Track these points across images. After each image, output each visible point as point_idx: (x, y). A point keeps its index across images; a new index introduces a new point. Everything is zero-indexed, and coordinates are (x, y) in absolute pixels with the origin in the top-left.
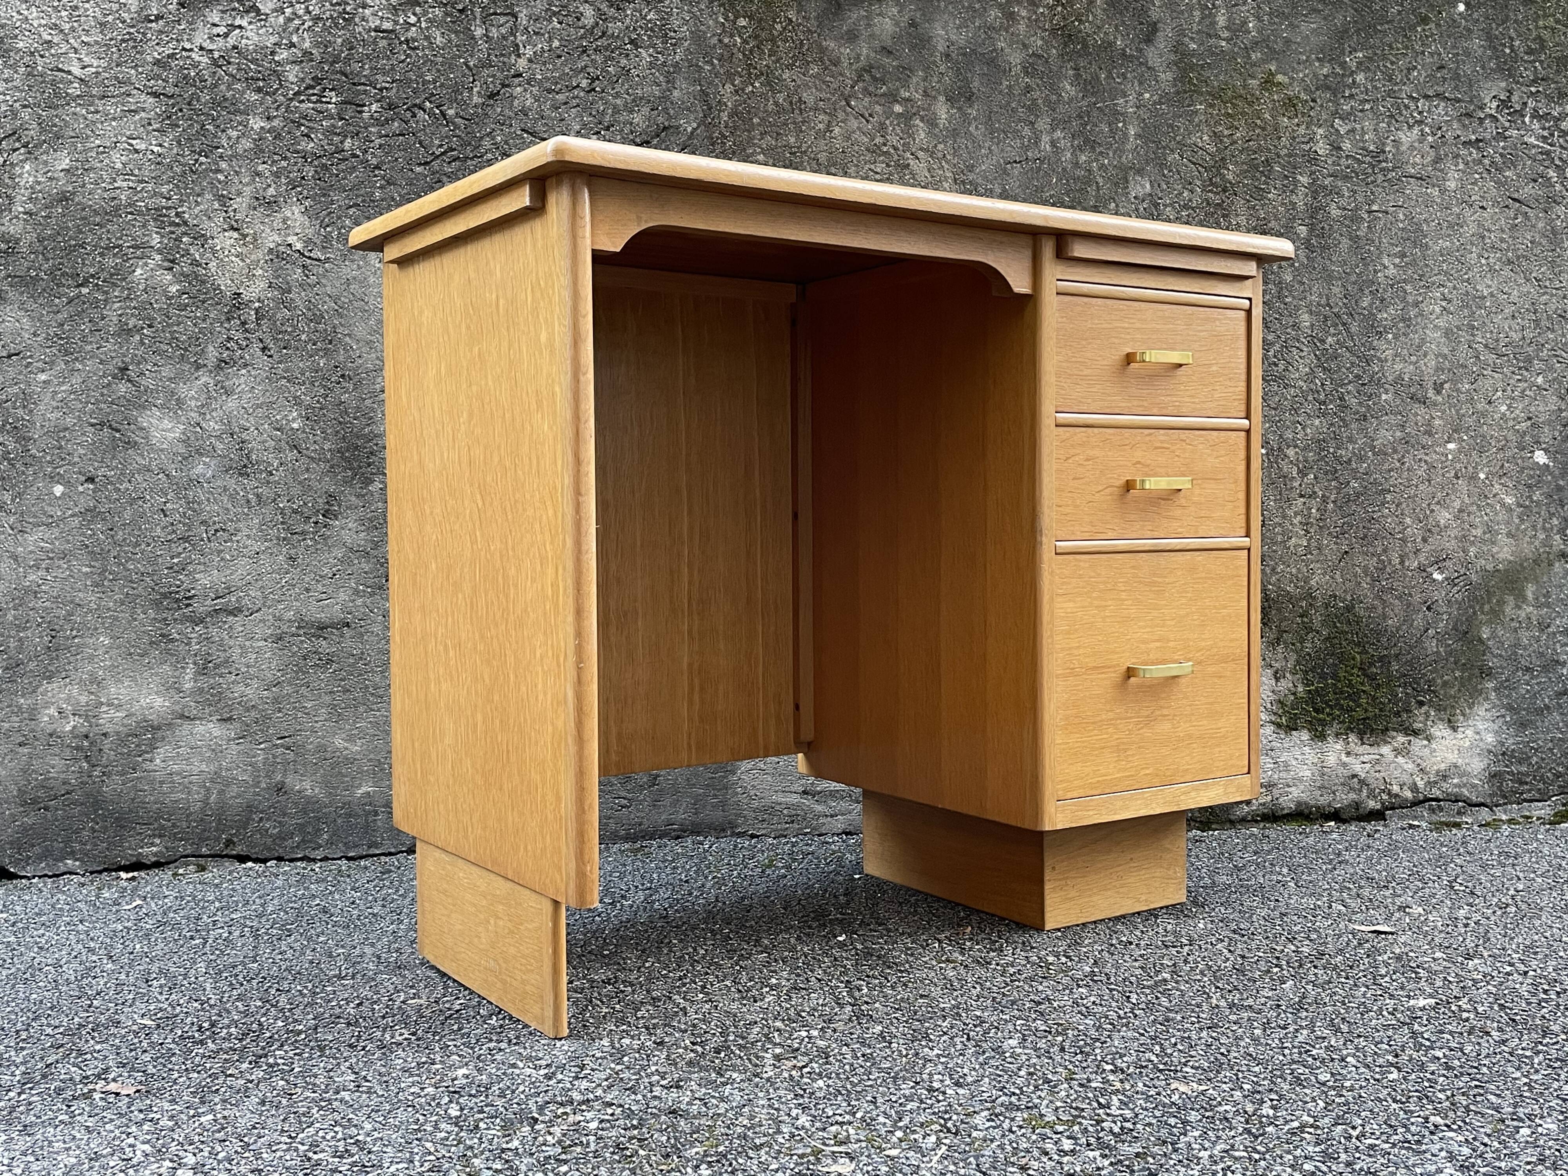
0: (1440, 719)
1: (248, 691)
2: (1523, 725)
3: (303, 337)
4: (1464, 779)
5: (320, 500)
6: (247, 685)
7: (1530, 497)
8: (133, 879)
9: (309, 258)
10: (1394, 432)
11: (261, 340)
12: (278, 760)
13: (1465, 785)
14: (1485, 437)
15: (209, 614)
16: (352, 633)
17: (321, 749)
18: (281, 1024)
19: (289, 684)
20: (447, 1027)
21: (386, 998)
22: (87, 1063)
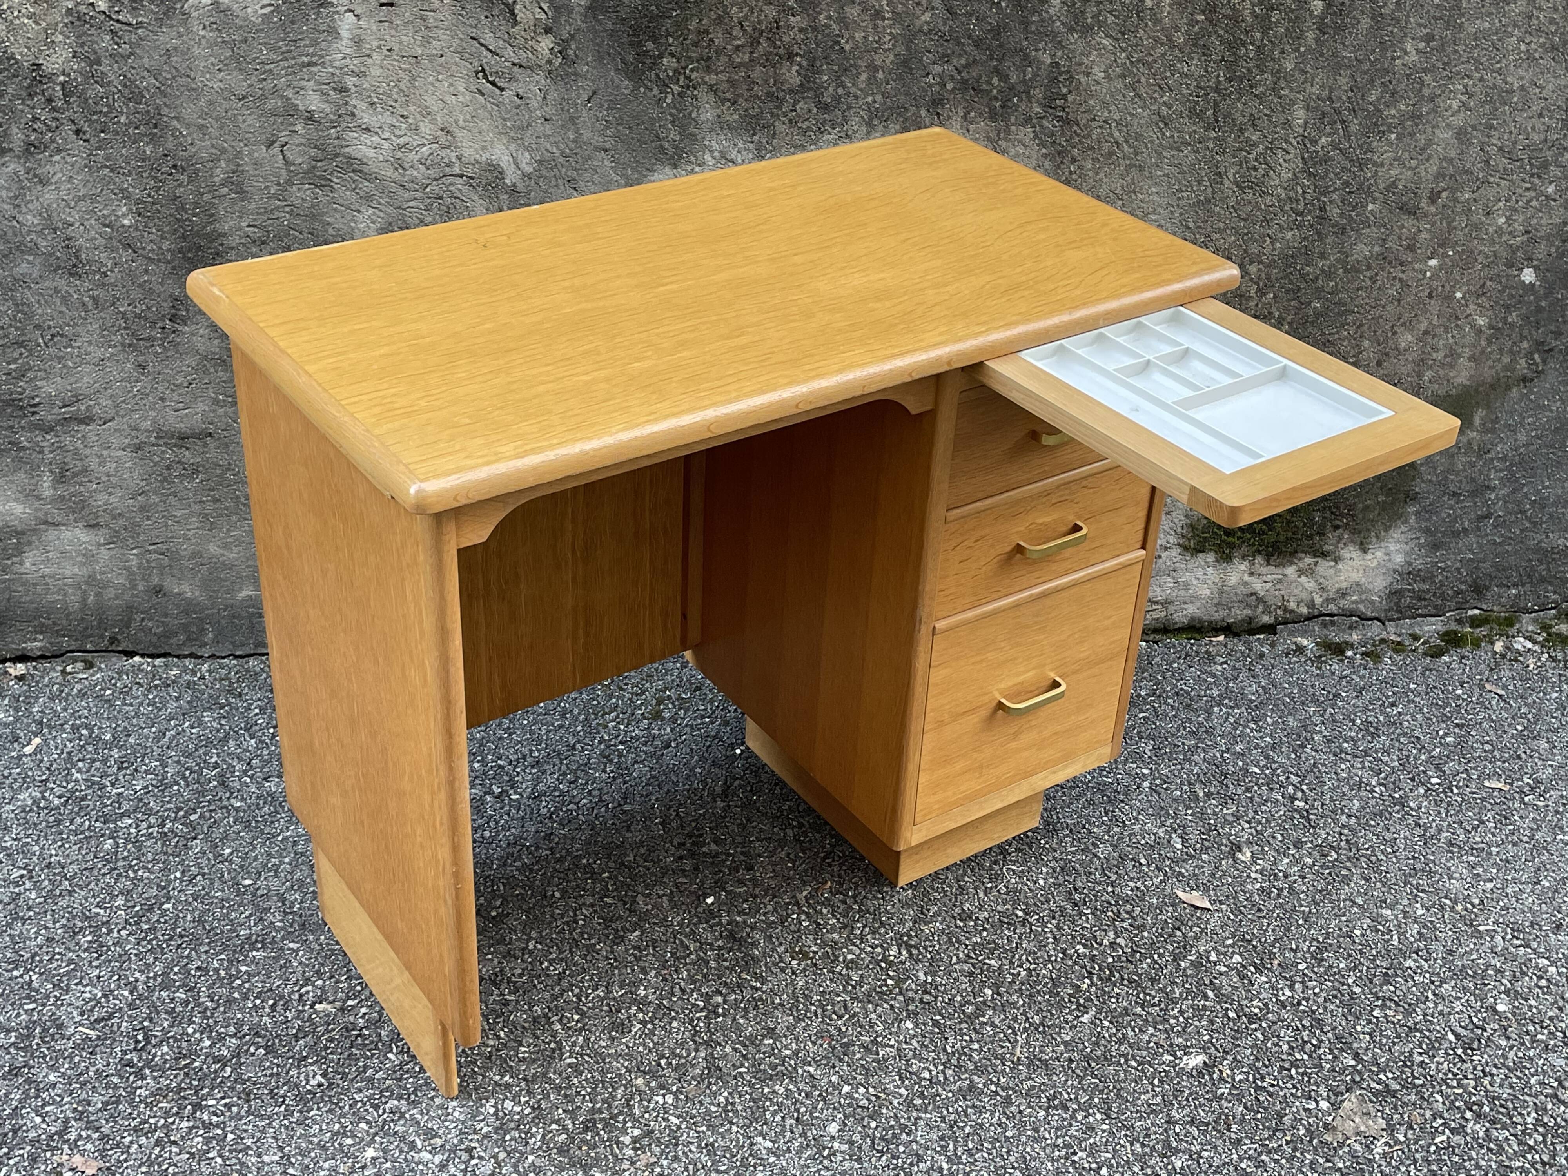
0: (1352, 542)
1: (112, 499)
2: (1436, 546)
3: (123, 119)
4: (1364, 597)
5: (165, 304)
6: (110, 494)
7: (1505, 319)
8: (20, 678)
9: (118, 21)
10: (1373, 247)
11: (73, 121)
12: (153, 565)
13: (1362, 601)
14: (1472, 252)
15: (58, 422)
16: (217, 443)
17: (196, 554)
18: (207, 1043)
19: (155, 493)
20: (353, 1063)
21: (296, 996)
22: (47, 1109)
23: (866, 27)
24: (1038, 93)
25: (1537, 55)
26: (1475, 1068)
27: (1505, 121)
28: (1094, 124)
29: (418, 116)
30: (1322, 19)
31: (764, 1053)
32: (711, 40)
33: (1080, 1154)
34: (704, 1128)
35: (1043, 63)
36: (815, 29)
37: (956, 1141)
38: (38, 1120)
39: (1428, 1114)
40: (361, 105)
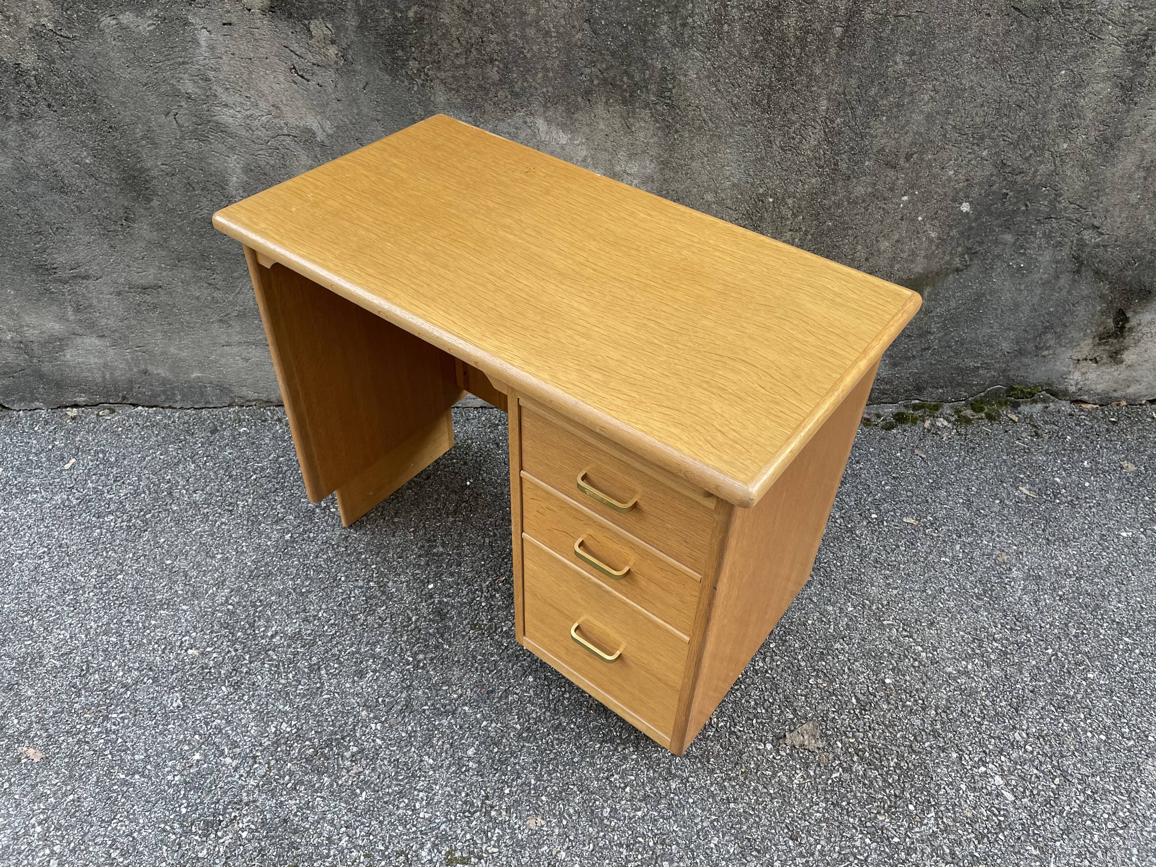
1: (110, 322)
3: (74, 98)
5: (120, 211)
6: (108, 319)
7: (949, 233)
8: (73, 418)
9: (61, 36)
10: (867, 189)
11: (45, 99)
12: (140, 358)
14: (930, 192)
15: (70, 278)
16: (165, 292)
17: (163, 353)
18: (121, 674)
19: (134, 319)
20: (201, 692)
21: (178, 644)
22: (22, 714)
23: (540, 42)
24: (653, 87)
25: (983, 66)
26: (865, 725)
27: (958, 109)
28: (689, 108)
29: (257, 98)
30: (841, 40)
31: (441, 696)
32: (440, 49)
33: (616, 776)
34: (395, 748)
35: (657, 67)
36: (507, 43)
37: (542, 764)
38: (16, 721)
39: (831, 756)
40: (220, 90)
